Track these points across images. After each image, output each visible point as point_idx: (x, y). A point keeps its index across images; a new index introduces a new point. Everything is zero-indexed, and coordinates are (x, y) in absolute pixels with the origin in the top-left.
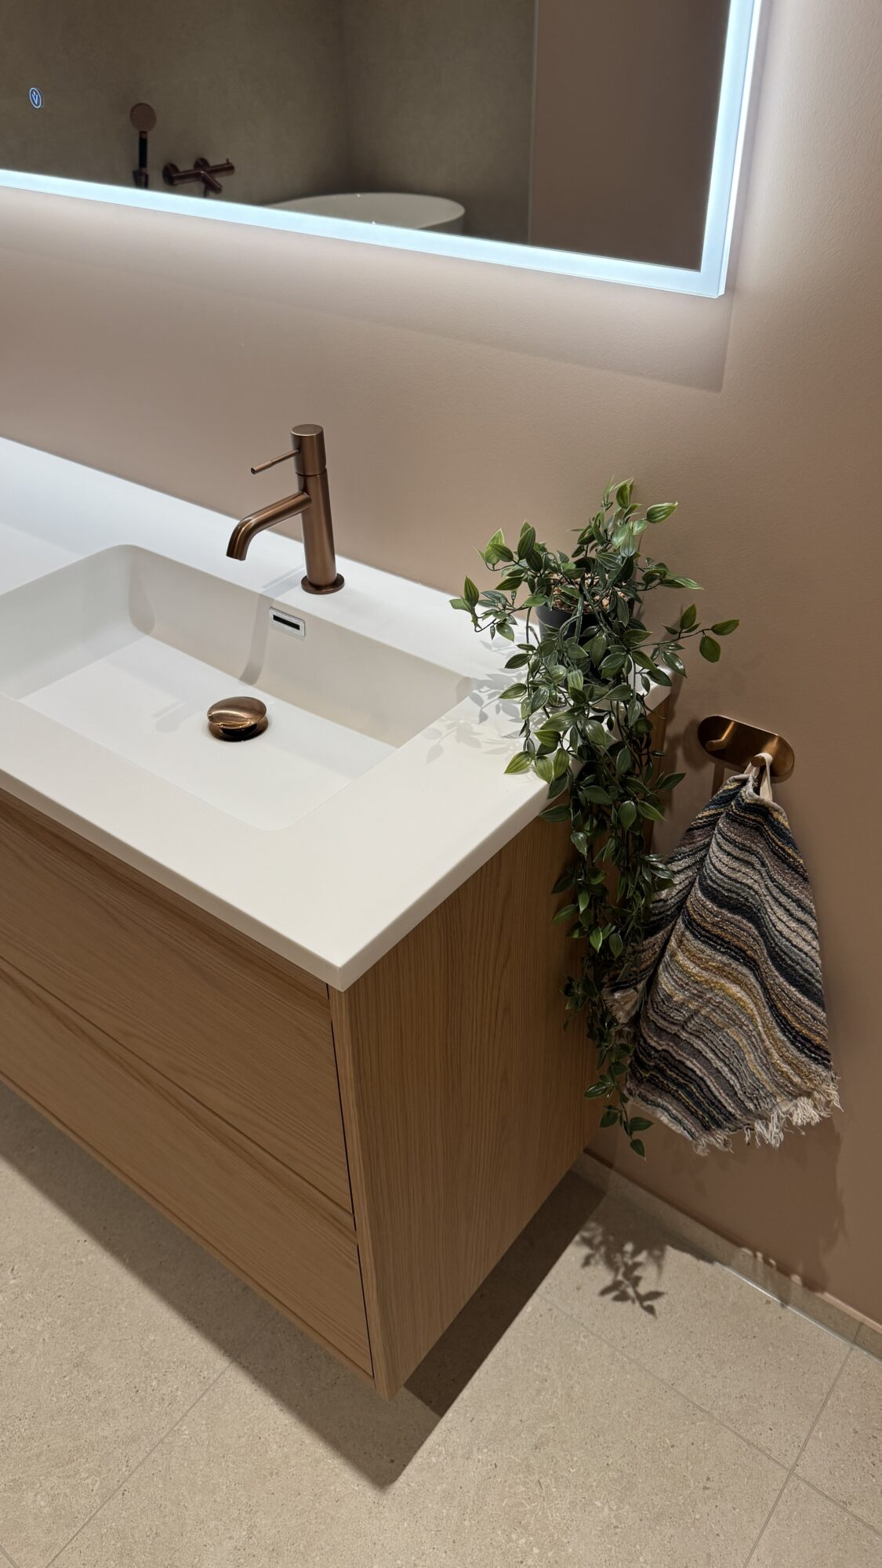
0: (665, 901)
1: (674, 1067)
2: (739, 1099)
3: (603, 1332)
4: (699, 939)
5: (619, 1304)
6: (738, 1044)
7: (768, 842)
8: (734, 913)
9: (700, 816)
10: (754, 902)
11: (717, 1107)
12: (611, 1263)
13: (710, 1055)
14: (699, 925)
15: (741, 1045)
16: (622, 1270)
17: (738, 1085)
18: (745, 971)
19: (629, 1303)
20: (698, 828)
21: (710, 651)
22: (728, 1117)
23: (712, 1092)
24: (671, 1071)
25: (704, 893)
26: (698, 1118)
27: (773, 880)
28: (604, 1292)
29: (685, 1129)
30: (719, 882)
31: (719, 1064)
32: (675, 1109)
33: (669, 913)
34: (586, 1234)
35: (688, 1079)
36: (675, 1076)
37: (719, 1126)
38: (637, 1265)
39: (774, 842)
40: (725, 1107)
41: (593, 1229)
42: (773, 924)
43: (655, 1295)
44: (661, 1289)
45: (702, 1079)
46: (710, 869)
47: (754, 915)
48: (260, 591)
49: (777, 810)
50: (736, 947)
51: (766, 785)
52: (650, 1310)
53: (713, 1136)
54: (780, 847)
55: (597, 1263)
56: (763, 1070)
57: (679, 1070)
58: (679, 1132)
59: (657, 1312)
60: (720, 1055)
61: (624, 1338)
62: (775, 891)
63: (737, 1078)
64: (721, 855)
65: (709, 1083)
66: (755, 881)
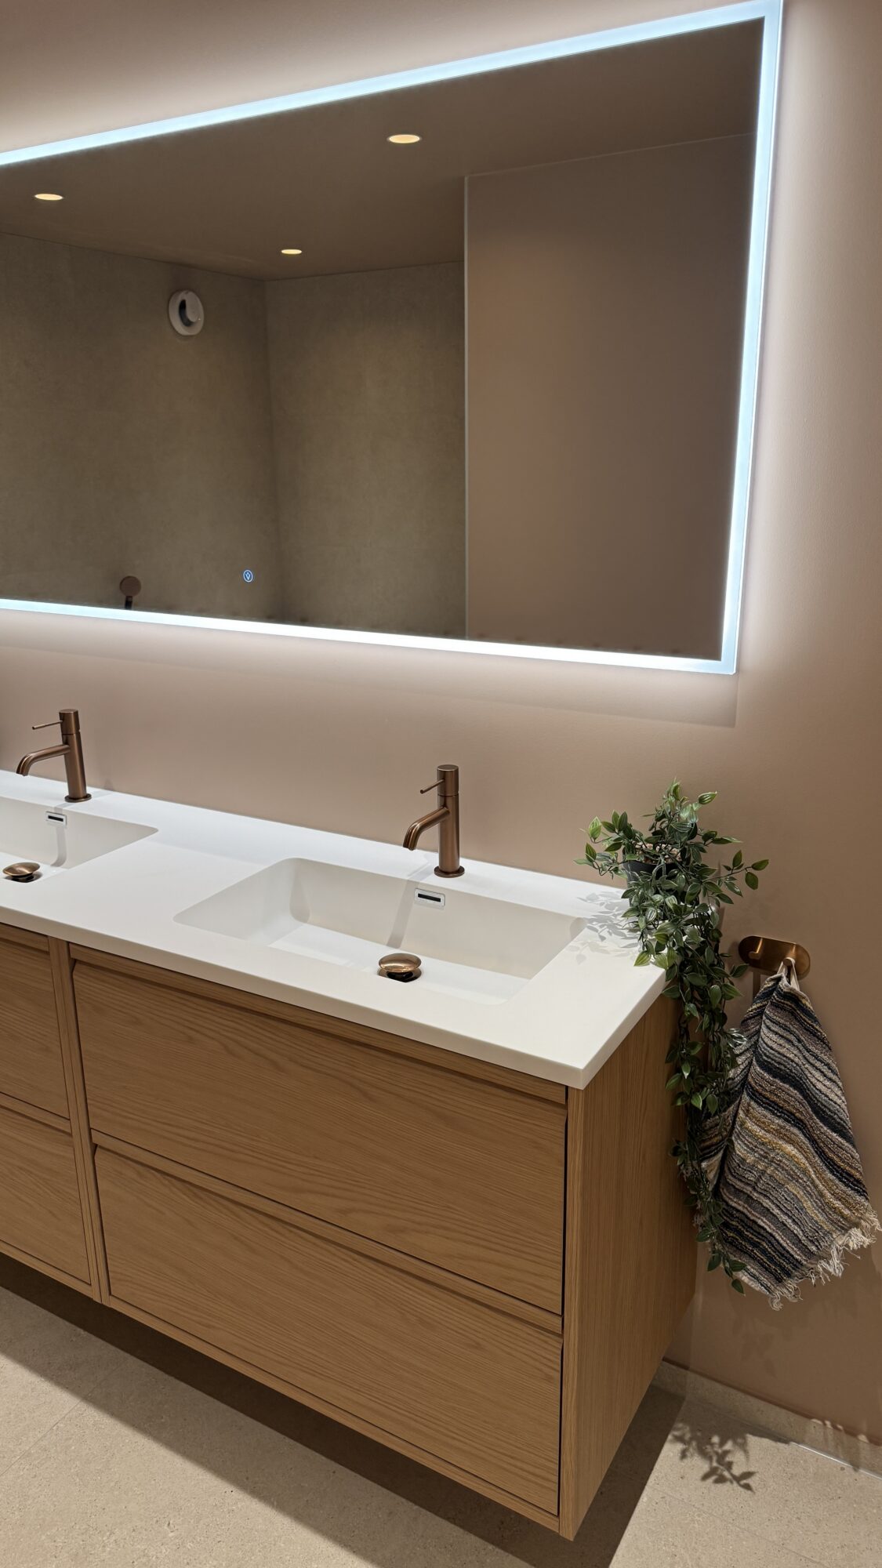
0: (733, 1079)
1: (749, 1227)
2: (803, 1245)
3: (712, 1510)
4: (762, 1105)
5: (719, 1486)
6: (796, 1197)
7: (801, 1022)
8: (784, 1082)
9: (750, 1009)
10: (796, 1072)
11: (786, 1258)
12: (703, 1454)
13: (776, 1211)
14: (760, 1094)
15: (799, 1197)
16: (715, 1458)
17: (801, 1232)
18: (796, 1131)
19: (728, 1483)
20: (750, 1018)
21: (752, 882)
22: (795, 1265)
23: (781, 1245)
24: (747, 1231)
25: (761, 1068)
26: (771, 1273)
27: (808, 1051)
28: (705, 1477)
29: (762, 1285)
30: (772, 1056)
31: (784, 1218)
32: (752, 1268)
33: (737, 1089)
34: (677, 1433)
35: (760, 1237)
36: (750, 1236)
37: (789, 1275)
38: (726, 1453)
39: (805, 1021)
40: (792, 1256)
41: (682, 1429)
42: (814, 1085)
43: (748, 1475)
44: (752, 1469)
45: (771, 1235)
46: (764, 1048)
47: (797, 1083)
48: (407, 878)
49: (804, 998)
50: (788, 1111)
51: (794, 980)
52: (747, 1487)
53: (785, 1286)
54: (810, 1025)
55: (692, 1455)
56: (819, 1212)
57: (753, 1229)
58: (758, 1289)
59: (754, 1488)
60: (784, 1209)
61: (732, 1512)
62: (812, 1060)
63: (800, 1227)
64: (771, 1035)
65: (778, 1237)
66: (796, 1055)
